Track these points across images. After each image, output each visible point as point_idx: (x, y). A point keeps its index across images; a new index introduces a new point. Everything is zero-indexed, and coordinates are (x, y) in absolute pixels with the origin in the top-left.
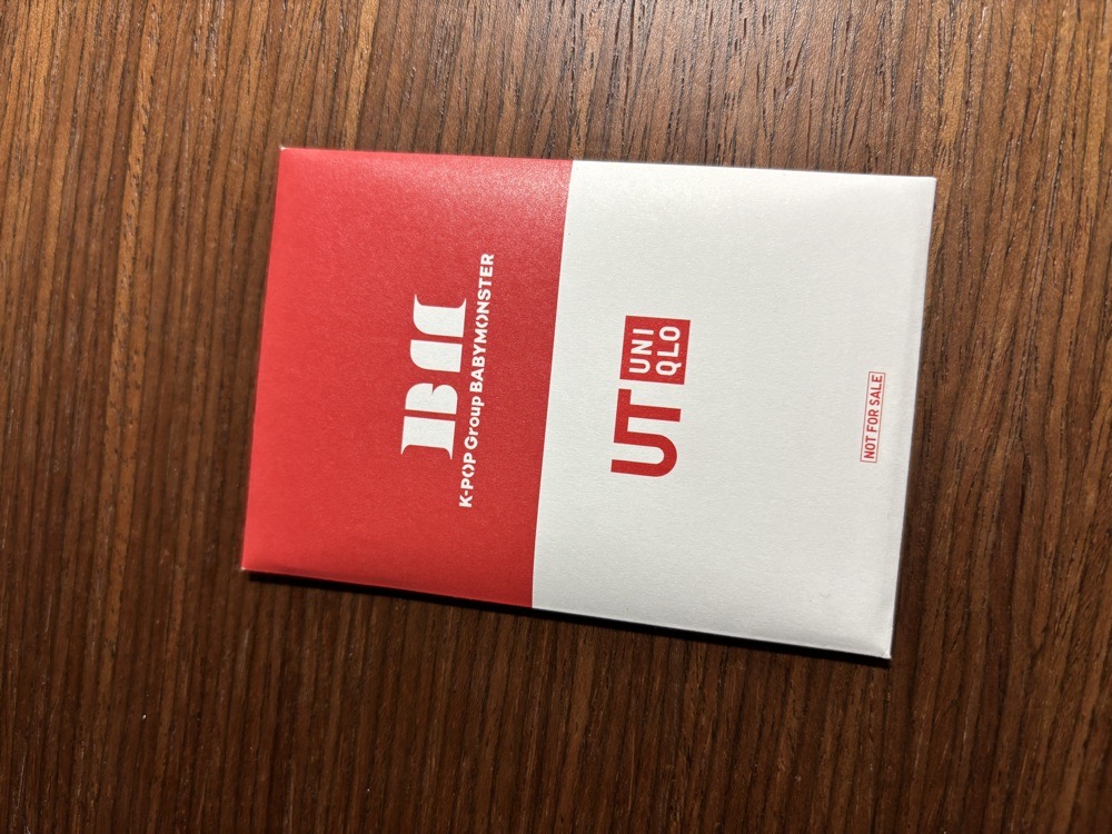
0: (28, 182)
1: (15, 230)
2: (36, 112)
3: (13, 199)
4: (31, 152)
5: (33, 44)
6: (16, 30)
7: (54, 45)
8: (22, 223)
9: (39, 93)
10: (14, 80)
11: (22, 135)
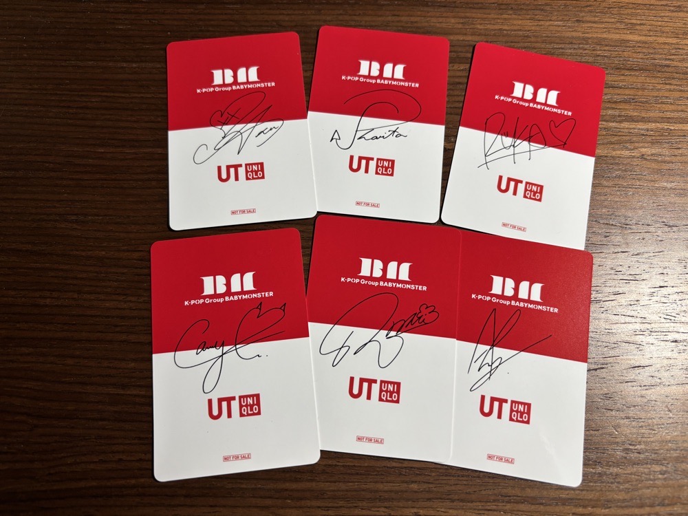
0: (460, 26)
1: (441, 23)
2: (489, 26)
3: (453, 20)
4: (472, 26)
5: (515, 22)
6: (519, 15)
7: (515, 31)
8: (444, 25)
9: (497, 27)
10: (499, 16)
11: (478, 22)
